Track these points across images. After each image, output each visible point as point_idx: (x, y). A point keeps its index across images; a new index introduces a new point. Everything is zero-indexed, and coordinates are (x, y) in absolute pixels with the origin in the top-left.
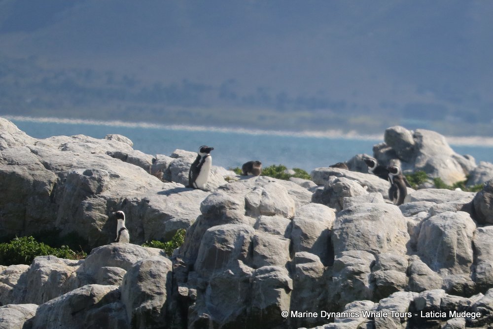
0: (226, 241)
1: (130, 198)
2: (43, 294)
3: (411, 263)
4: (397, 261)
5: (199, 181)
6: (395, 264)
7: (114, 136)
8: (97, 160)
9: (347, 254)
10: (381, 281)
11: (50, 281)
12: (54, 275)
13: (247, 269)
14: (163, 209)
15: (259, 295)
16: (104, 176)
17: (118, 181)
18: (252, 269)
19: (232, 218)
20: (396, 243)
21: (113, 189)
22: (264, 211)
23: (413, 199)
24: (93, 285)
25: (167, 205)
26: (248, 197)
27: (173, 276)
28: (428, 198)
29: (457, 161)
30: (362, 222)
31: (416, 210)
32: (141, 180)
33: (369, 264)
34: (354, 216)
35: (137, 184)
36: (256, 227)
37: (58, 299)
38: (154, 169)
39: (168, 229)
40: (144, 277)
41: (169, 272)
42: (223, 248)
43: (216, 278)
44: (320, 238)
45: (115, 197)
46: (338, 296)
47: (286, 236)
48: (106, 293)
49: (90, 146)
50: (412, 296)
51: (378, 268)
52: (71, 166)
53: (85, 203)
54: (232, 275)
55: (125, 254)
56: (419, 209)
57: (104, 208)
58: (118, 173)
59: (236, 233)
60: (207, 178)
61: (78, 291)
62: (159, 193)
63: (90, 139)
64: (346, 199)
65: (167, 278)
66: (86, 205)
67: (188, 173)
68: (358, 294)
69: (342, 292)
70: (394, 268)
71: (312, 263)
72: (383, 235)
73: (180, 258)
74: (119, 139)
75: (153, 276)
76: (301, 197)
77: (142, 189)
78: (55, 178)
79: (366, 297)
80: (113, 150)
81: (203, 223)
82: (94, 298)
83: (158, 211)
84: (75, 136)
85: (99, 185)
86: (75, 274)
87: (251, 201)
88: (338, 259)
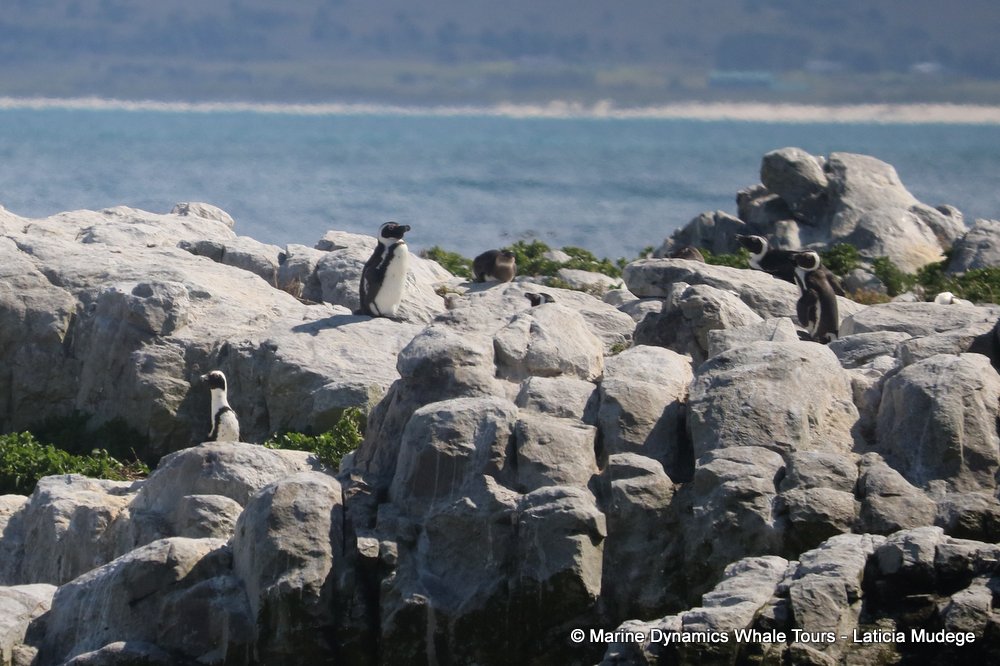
0: (457, 435)
1: (235, 342)
2: (60, 557)
3: (864, 469)
4: (833, 467)
5: (383, 300)
6: (828, 473)
7: (193, 205)
8: (159, 260)
9: (722, 455)
10: (800, 511)
11: (73, 529)
12: (83, 515)
13: (506, 496)
14: (307, 363)
15: (534, 550)
16: (179, 295)
17: (208, 305)
18: (515, 494)
19: (468, 384)
20: (828, 427)
21: (199, 323)
22: (536, 367)
23: (859, 328)
24: (171, 540)
25: (315, 354)
26: (500, 337)
27: (344, 516)
28: (892, 324)
29: (924, 220)
30: (752, 383)
31: (866, 352)
32: (258, 303)
33: (772, 474)
34: (734, 372)
35: (249, 311)
36: (520, 401)
37: (100, 571)
38: (285, 276)
39: (319, 407)
40: (282, 520)
41: (336, 507)
42: (450, 450)
43: (436, 516)
44: (661, 422)
45: (204, 340)
46: (708, 547)
47: (587, 420)
48: (201, 556)
49: (144, 231)
50: (871, 544)
51: (792, 484)
52: (105, 276)
53: (138, 356)
54: (473, 509)
55: (233, 467)
56: (872, 348)
57: (180, 365)
58: (207, 288)
59: (477, 417)
60: (399, 293)
61: (141, 553)
62: (297, 329)
63: (142, 214)
64: (714, 334)
65: (332, 519)
66: (142, 360)
67: (359, 282)
68: (749, 541)
69: (715, 538)
70: (827, 482)
71: (646, 478)
72: (800, 411)
73: (357, 475)
74: (203, 213)
75: (301, 515)
76: (605, 325)
77: (261, 321)
78: (71, 303)
79: (768, 547)
80: (193, 238)
81: (404, 397)
82: (176, 568)
83: (297, 368)
84: (110, 210)
85: (167, 315)
86: (127, 513)
87: (507, 346)
88: (703, 467)
